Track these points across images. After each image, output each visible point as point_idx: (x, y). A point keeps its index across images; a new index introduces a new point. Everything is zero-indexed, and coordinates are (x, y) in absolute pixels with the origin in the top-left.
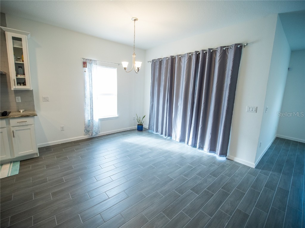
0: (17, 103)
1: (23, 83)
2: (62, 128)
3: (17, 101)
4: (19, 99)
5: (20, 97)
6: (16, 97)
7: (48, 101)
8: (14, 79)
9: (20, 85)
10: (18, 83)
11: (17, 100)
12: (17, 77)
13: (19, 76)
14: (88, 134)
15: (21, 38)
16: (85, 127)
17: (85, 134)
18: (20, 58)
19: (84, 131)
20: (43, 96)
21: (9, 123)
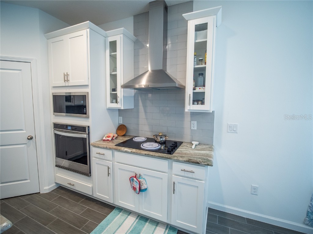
0: (192, 131)
1: (202, 101)
2: (255, 189)
3: (192, 128)
4: (194, 125)
5: (196, 122)
6: (192, 122)
7: (235, 132)
8: (190, 95)
9: (198, 104)
10: (194, 101)
11: (192, 125)
12: (195, 91)
13: (198, 90)
15: (207, 23)
16: (310, 205)
17: (308, 222)
18: (202, 60)
19: (307, 215)
20: (229, 123)
21: (171, 167)
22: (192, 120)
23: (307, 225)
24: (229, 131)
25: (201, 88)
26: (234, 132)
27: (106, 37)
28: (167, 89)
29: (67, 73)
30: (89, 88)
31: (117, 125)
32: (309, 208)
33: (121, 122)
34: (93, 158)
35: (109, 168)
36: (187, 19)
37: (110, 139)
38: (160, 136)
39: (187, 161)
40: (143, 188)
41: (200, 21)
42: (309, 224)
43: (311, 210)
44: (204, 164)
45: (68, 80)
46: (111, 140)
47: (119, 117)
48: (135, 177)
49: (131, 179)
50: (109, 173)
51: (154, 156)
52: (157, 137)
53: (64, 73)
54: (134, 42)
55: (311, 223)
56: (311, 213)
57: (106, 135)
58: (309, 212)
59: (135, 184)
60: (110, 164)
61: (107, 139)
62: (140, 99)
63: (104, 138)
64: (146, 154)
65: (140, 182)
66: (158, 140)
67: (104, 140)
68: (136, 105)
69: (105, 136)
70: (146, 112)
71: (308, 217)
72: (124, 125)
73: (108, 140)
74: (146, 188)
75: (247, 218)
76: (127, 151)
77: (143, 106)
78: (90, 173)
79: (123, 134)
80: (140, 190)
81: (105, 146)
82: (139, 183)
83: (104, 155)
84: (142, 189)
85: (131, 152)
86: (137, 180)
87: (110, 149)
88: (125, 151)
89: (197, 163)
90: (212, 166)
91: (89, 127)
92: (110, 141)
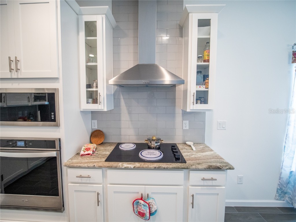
0: (184, 131)
2: (241, 179)
3: (184, 128)
4: (186, 125)
5: (188, 121)
6: (184, 122)
8: (194, 93)
11: (184, 125)
14: (283, 199)
15: (210, 19)
16: (279, 183)
17: (278, 197)
18: (202, 57)
19: (277, 192)
20: (218, 121)
21: (187, 178)
22: (183, 120)
23: (277, 200)
24: (219, 128)
25: (201, 86)
26: (223, 129)
27: (79, 14)
28: (157, 87)
29: (16, 57)
30: (59, 82)
31: (90, 132)
32: (278, 186)
33: (96, 127)
34: (69, 184)
35: (98, 194)
36: (189, 12)
37: (91, 152)
38: (154, 140)
39: (207, 169)
40: (153, 210)
41: (204, 16)
42: (279, 199)
43: (279, 187)
44: (226, 168)
45: (17, 70)
46: (93, 154)
47: (93, 121)
48: (141, 199)
49: (135, 203)
50: (99, 200)
51: (167, 168)
52: (151, 142)
53: (9, 58)
54: (113, 29)
55: (280, 197)
56: (279, 189)
57: (83, 147)
58: (278, 189)
59: (143, 209)
60: (98, 188)
61: (86, 153)
62: (122, 97)
63: (82, 153)
64: (155, 168)
65: (150, 204)
66: (153, 146)
67: (82, 155)
68: (117, 104)
69: (83, 149)
70: (130, 113)
71: (277, 193)
72: (99, 131)
73: (89, 154)
74: (156, 209)
75: (235, 207)
76: (128, 167)
77: (126, 106)
78: (63, 206)
79: (101, 143)
80: (151, 214)
81: (91, 165)
82: (149, 206)
83: (89, 177)
84: (153, 212)
85: (134, 168)
86: (145, 202)
87: (100, 167)
88: (125, 168)
89: (218, 169)
90: (234, 169)
91: (60, 139)
92: (91, 155)
